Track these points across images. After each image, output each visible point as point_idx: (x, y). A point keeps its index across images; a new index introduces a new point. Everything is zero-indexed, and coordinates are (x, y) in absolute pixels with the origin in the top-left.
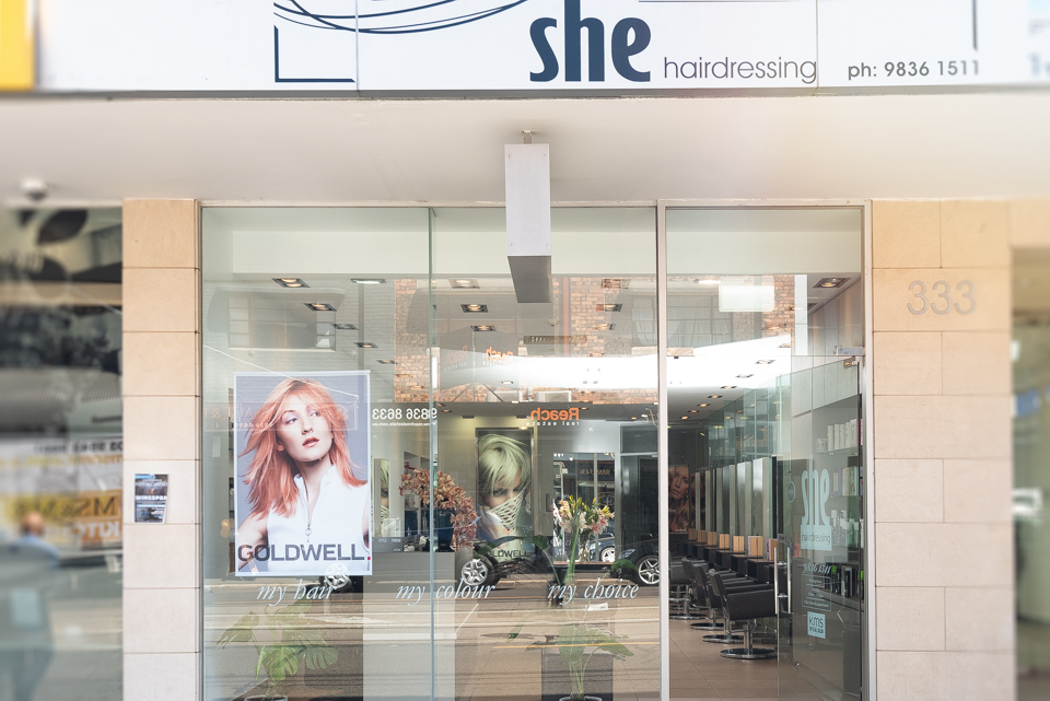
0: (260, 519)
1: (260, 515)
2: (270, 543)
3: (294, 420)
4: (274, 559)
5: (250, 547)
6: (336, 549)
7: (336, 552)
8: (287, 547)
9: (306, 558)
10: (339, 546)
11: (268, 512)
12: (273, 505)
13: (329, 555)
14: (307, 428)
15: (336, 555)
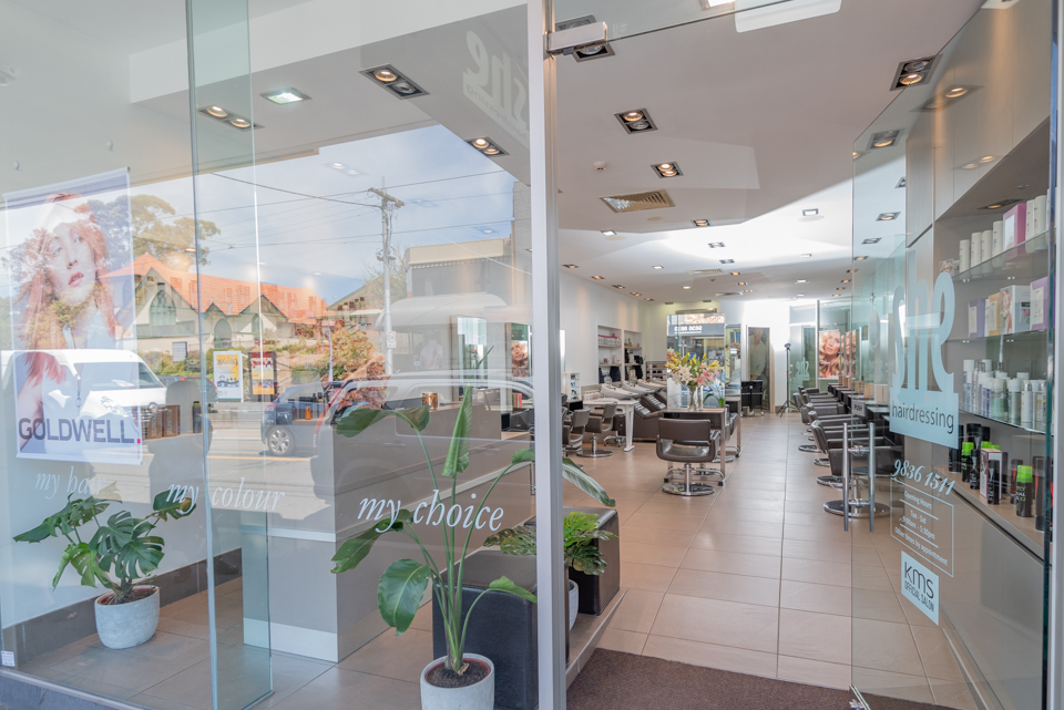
0: (36, 384)
1: (35, 379)
2: (46, 417)
3: (60, 249)
4: (50, 438)
5: (29, 421)
6: (104, 427)
7: (106, 431)
8: (61, 421)
9: (78, 438)
10: (108, 422)
11: (41, 376)
12: (45, 367)
13: (100, 435)
14: (72, 260)
15: (104, 435)
